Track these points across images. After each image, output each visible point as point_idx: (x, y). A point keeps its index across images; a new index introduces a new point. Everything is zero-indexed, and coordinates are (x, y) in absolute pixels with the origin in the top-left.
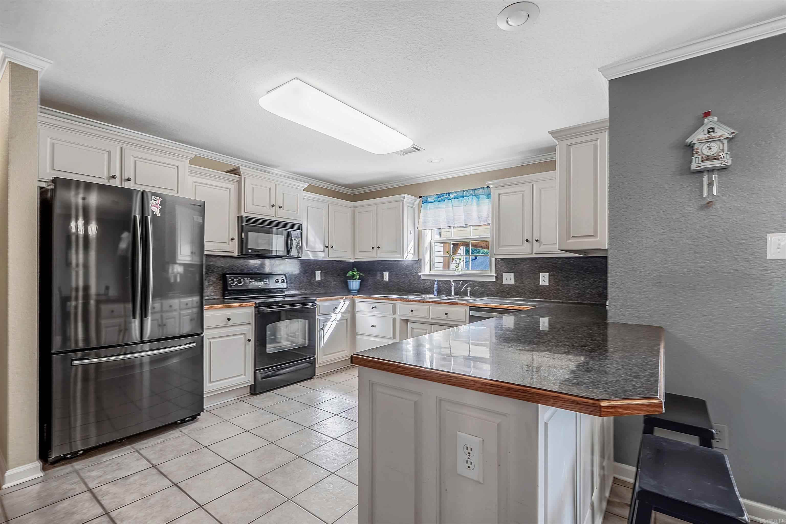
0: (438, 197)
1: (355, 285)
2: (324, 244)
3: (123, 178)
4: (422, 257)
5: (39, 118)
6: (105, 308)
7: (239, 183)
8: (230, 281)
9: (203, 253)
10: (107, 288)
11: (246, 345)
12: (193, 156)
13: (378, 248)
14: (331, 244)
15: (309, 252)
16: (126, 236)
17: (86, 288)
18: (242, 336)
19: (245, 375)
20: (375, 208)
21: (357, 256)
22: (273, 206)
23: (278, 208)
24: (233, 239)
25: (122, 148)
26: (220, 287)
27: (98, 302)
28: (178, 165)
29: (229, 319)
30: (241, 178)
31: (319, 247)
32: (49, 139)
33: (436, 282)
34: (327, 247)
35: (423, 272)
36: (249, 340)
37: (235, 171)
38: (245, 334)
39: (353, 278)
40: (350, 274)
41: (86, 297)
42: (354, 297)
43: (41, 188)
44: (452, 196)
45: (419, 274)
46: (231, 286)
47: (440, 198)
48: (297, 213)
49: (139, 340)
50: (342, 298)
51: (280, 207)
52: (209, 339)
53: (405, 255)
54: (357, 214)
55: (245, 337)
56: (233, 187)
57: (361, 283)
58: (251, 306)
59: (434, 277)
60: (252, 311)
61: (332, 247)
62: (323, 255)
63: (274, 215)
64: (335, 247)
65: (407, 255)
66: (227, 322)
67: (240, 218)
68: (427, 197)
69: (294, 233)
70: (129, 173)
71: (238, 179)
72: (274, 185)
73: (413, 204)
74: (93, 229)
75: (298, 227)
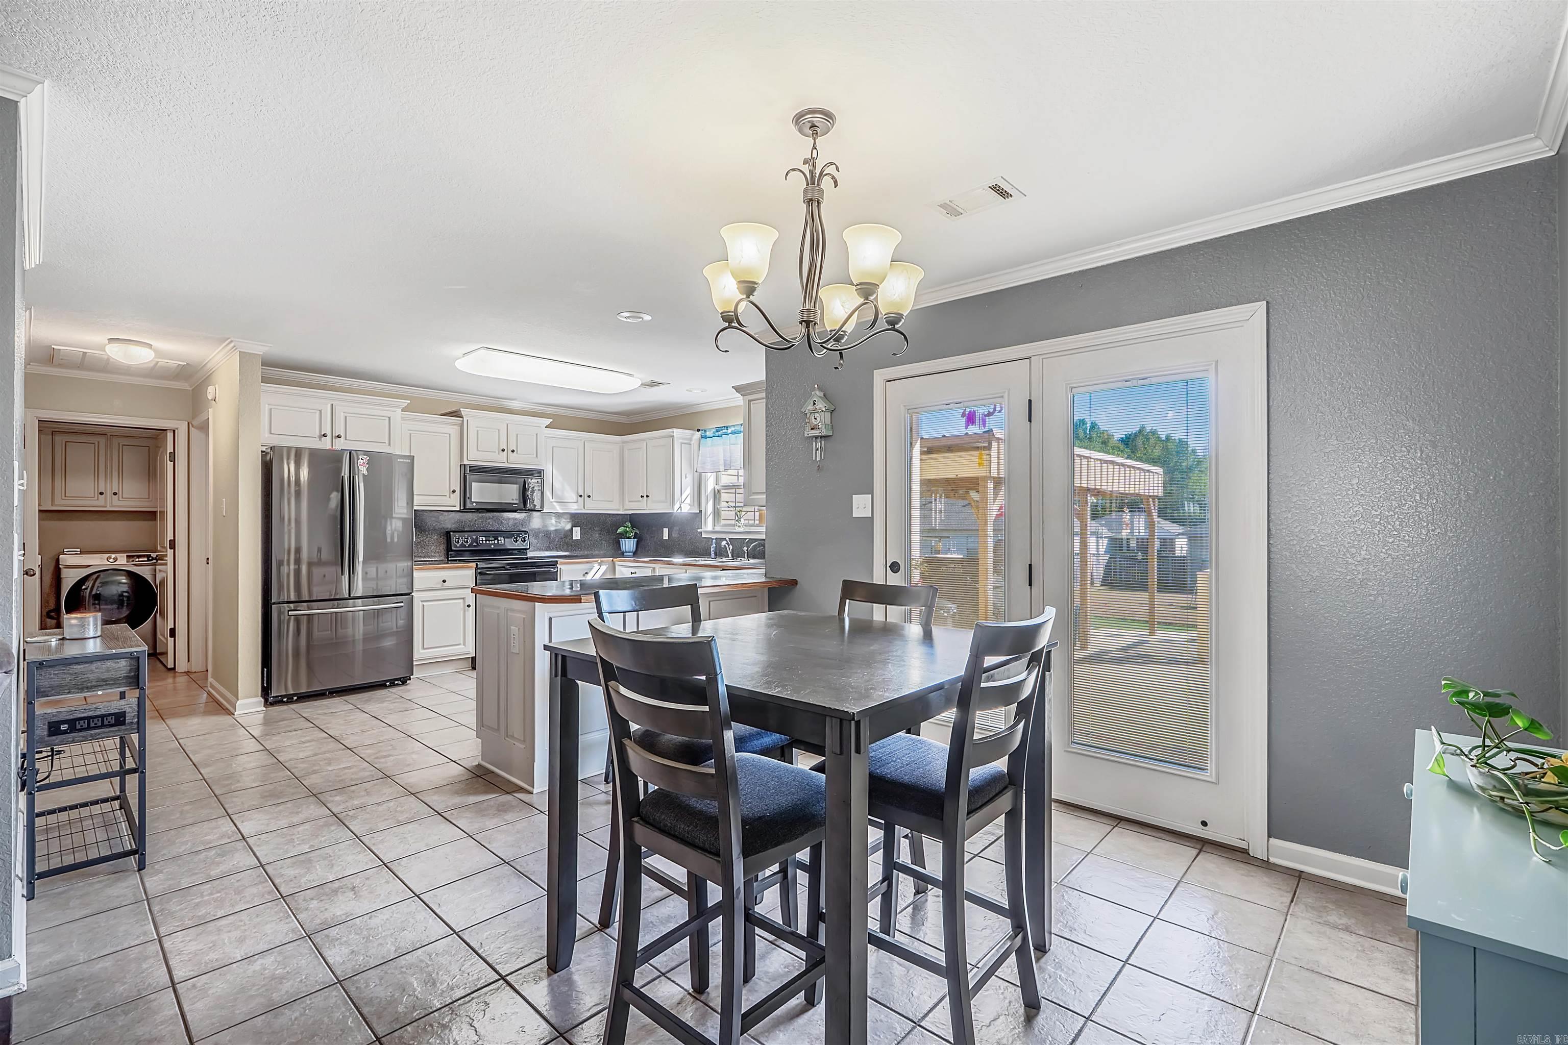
0: (717, 431)
1: (628, 545)
2: (577, 493)
3: (334, 435)
4: (703, 509)
5: (262, 388)
6: (317, 572)
7: (462, 425)
8: (454, 540)
9: (413, 508)
10: (319, 550)
11: (464, 611)
12: (406, 404)
13: (647, 496)
14: (588, 492)
15: (555, 504)
16: (335, 497)
17: (298, 550)
18: (461, 601)
19: (464, 645)
20: (645, 444)
21: (626, 507)
22: (503, 450)
23: (510, 452)
24: (454, 491)
25: (332, 405)
26: (443, 547)
27: (310, 565)
28: (389, 416)
29: (444, 581)
30: (463, 421)
31: (571, 496)
32: (267, 406)
33: (714, 541)
34: (581, 496)
35: (704, 529)
36: (469, 606)
37: (456, 414)
38: (464, 599)
39: (624, 535)
40: (621, 530)
41: (298, 561)
42: (614, 560)
43: (262, 452)
44: (729, 431)
45: (699, 530)
46: (456, 546)
47: (719, 433)
48: (537, 456)
49: (347, 596)
50: (597, 561)
51: (513, 451)
52: (422, 601)
53: (677, 506)
54: (626, 452)
55: (464, 602)
56: (454, 430)
57: (638, 543)
58: (472, 567)
59: (712, 535)
60: (473, 573)
61: (589, 496)
62: (576, 507)
63: (505, 460)
64: (594, 497)
65: (680, 507)
66: (443, 585)
67: (463, 466)
68: (705, 431)
69: (533, 482)
70: (340, 430)
71: (460, 422)
72: (505, 426)
73: (691, 439)
74: (304, 473)
75: (540, 473)
